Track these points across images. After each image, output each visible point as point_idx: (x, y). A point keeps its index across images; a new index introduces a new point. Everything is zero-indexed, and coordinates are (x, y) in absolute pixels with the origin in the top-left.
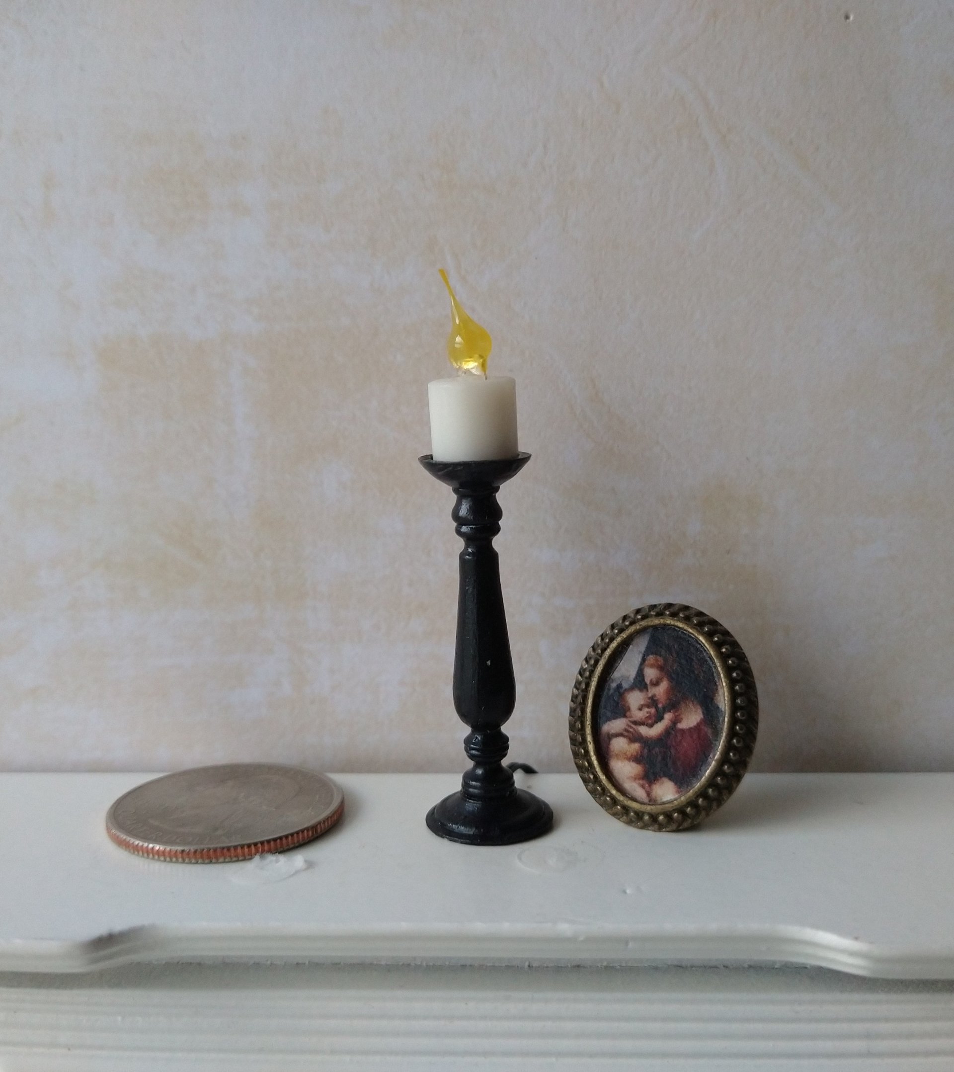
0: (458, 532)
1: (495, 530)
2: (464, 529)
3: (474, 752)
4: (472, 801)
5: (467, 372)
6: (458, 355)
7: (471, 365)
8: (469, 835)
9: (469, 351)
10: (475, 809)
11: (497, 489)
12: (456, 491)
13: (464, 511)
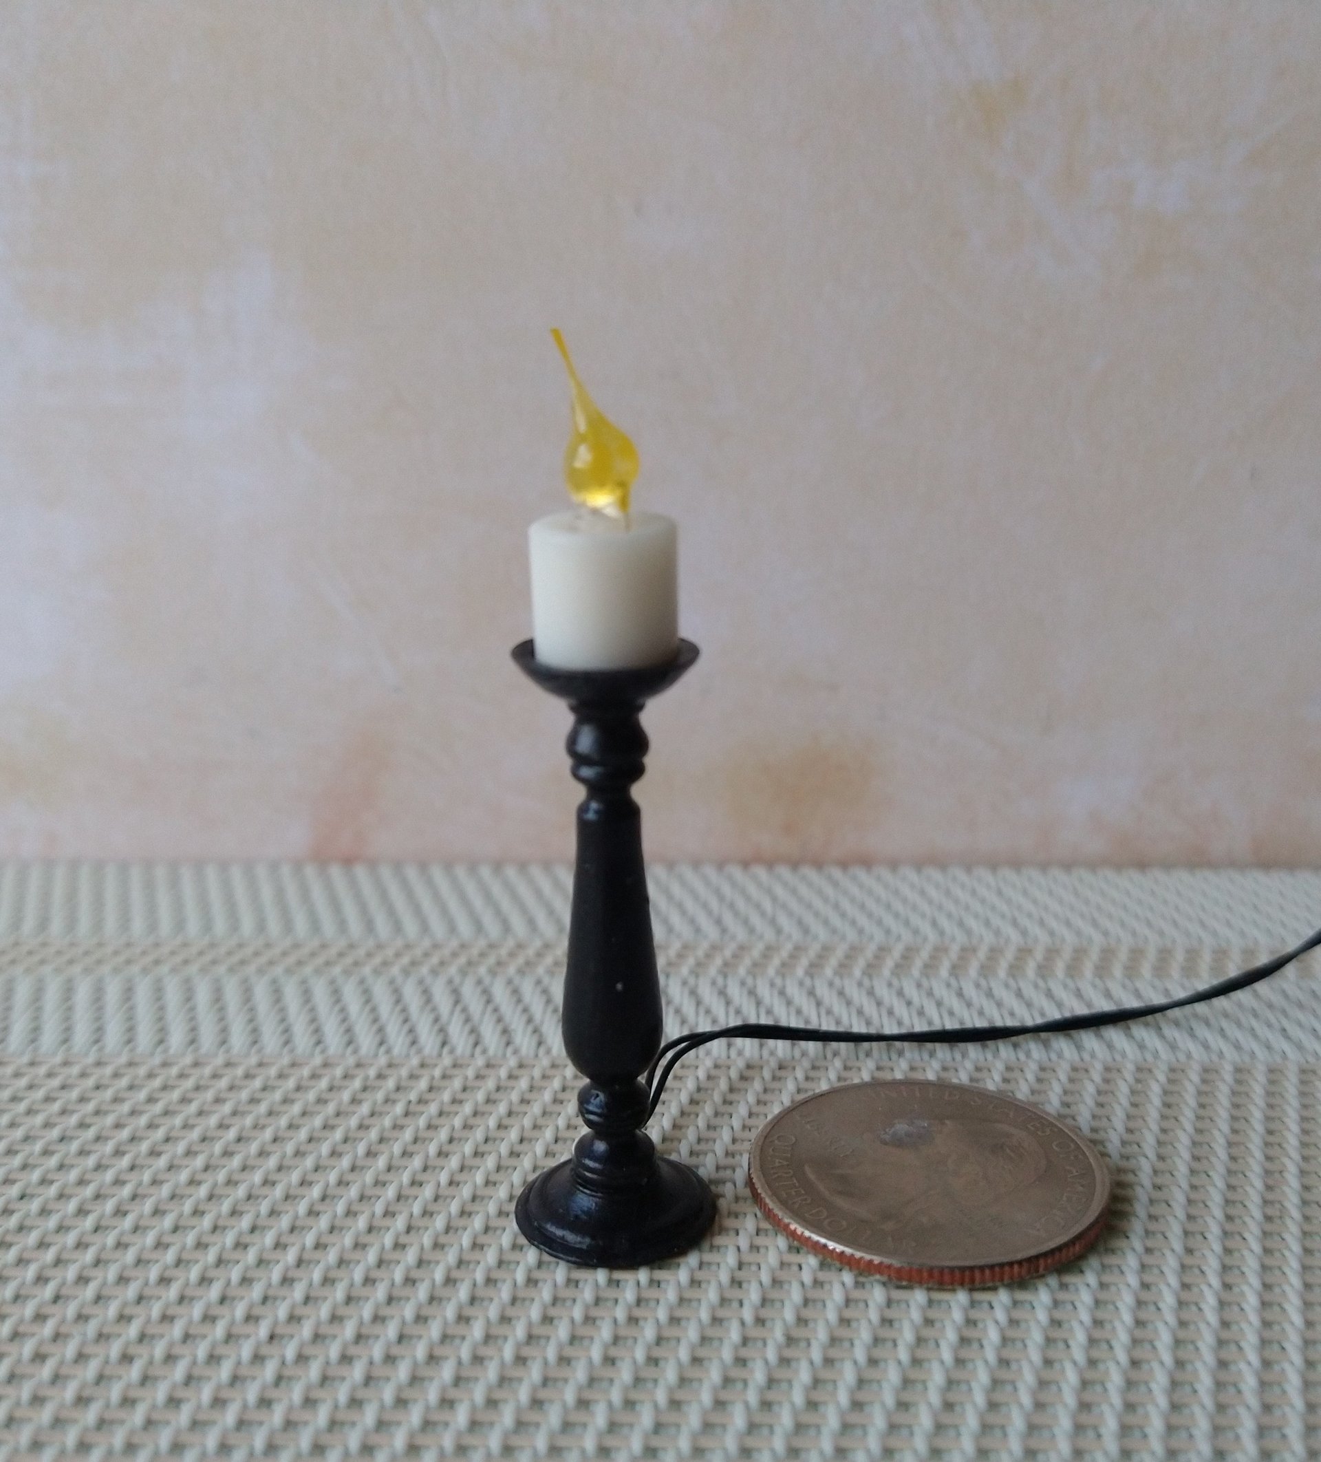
0: (576, 775)
1: (637, 771)
2: (587, 772)
3: (592, 1117)
4: (588, 1192)
5: (596, 512)
6: (581, 481)
7: (602, 499)
8: (580, 1250)
9: (598, 476)
10: (592, 1205)
11: (640, 708)
12: (573, 709)
13: (586, 742)
